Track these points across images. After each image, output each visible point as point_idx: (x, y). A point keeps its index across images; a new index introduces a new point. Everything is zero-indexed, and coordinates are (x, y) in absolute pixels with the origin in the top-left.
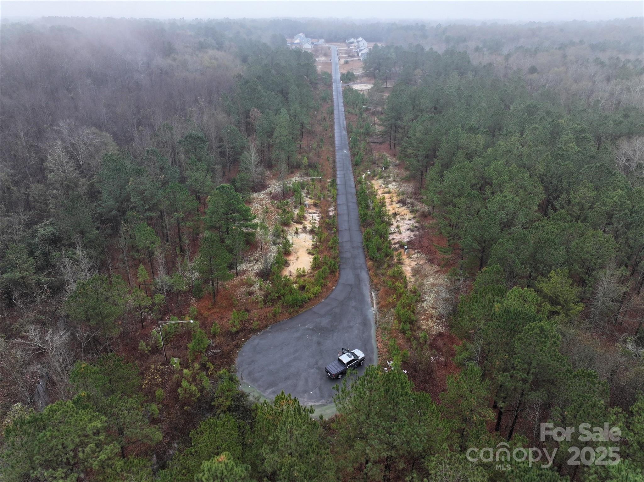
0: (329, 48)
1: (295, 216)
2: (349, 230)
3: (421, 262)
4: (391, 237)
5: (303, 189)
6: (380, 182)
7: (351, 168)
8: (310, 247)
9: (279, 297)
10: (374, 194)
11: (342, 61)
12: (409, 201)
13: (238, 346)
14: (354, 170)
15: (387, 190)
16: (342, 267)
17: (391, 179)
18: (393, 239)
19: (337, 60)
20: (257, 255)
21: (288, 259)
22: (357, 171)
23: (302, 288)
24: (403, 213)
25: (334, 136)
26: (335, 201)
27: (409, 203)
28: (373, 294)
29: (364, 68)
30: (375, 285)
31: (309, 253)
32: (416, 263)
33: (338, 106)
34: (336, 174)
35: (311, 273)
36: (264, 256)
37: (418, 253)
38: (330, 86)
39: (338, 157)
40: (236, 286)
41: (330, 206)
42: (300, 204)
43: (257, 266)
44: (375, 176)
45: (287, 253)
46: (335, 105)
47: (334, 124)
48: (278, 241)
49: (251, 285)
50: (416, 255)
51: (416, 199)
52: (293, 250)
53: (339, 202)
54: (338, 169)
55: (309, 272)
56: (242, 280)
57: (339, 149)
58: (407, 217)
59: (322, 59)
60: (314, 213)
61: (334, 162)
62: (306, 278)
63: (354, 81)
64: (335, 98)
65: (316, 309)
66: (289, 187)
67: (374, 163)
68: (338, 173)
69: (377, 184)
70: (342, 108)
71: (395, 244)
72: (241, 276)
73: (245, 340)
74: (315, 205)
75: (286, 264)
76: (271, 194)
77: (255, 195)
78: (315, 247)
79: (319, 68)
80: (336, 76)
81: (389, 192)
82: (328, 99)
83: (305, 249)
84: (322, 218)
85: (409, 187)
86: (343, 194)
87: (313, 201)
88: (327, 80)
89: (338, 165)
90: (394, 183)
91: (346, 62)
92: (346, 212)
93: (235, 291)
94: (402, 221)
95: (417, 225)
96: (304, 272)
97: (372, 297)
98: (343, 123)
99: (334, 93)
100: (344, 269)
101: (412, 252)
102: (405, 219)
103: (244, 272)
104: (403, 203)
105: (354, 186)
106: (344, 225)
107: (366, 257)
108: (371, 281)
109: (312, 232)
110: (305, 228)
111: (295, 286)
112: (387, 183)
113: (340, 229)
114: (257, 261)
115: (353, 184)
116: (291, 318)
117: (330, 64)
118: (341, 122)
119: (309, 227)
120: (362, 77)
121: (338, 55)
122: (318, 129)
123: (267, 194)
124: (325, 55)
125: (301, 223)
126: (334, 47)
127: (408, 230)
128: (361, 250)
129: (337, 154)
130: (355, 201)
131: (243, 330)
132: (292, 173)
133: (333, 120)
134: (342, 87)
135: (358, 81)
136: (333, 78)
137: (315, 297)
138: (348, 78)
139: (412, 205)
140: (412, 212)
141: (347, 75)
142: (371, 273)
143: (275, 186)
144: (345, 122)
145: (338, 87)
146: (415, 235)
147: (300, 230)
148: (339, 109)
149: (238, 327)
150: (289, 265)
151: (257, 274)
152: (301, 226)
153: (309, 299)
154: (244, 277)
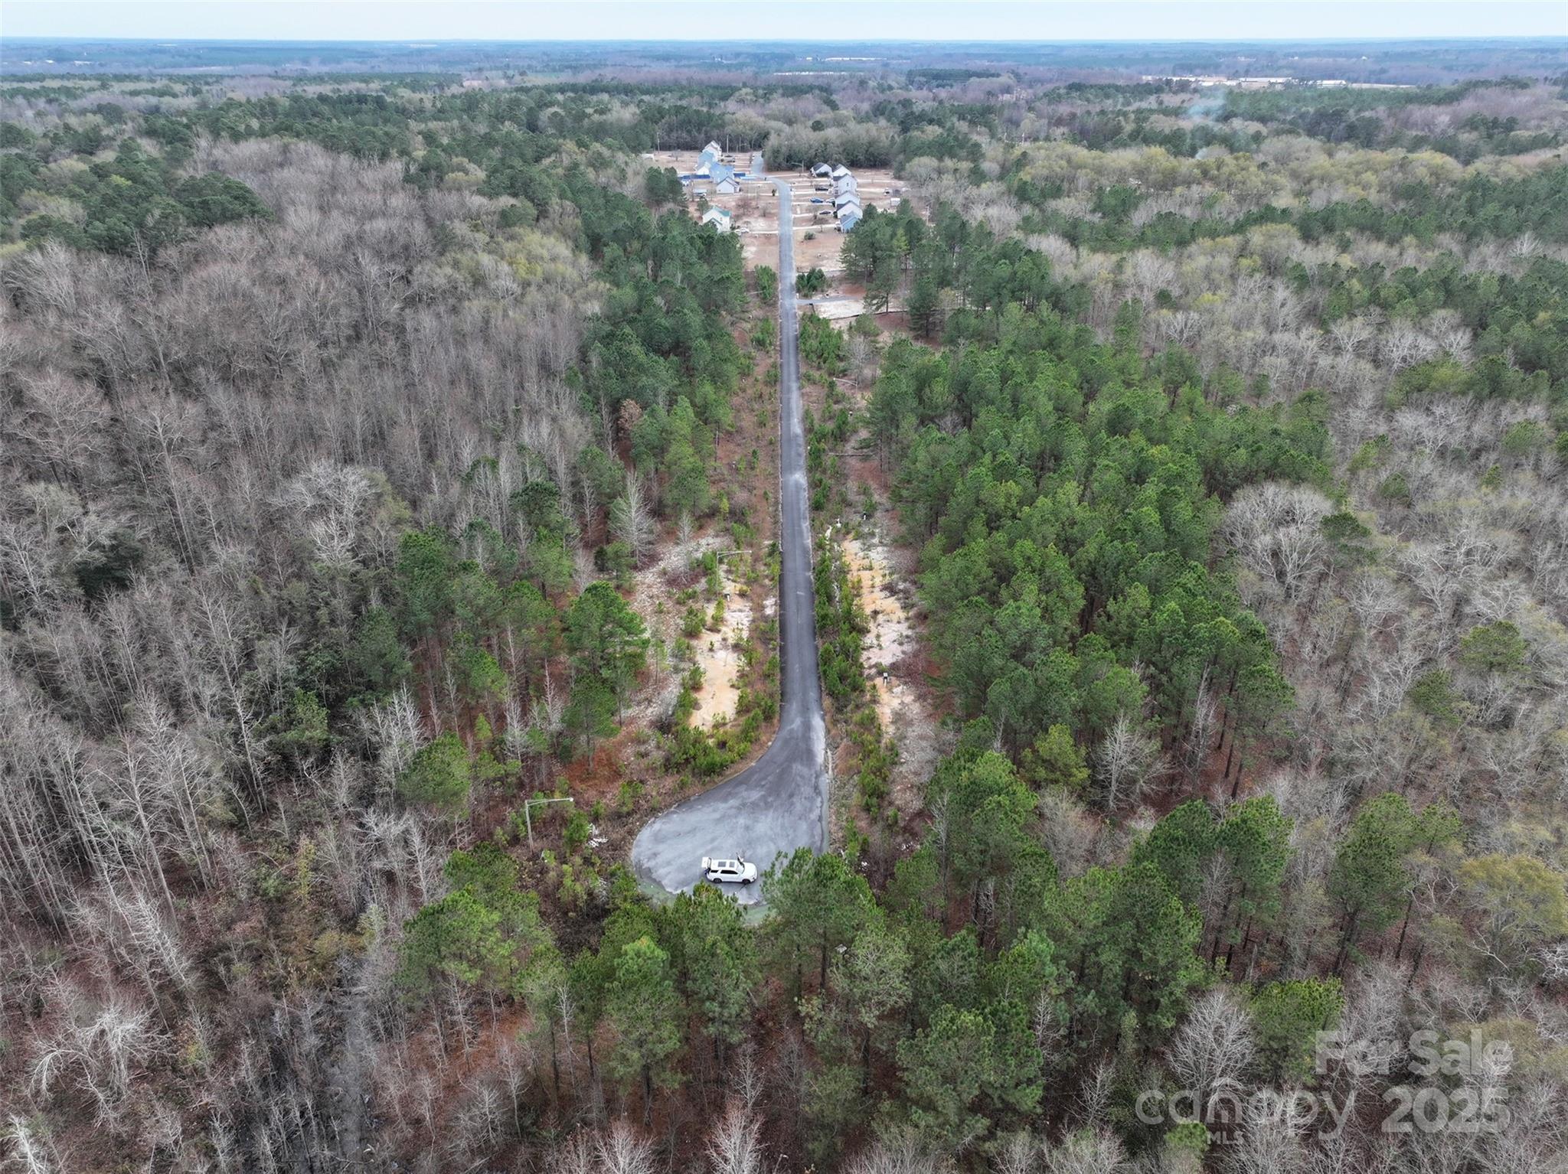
0: (774, 191)
1: (709, 620)
3: (908, 700)
4: (864, 656)
5: (721, 562)
6: (857, 545)
7: (808, 516)
8: (734, 675)
9: (687, 760)
10: (843, 571)
11: (801, 232)
12: (901, 586)
14: (813, 519)
15: (866, 562)
16: (784, 709)
17: (876, 540)
18: (868, 659)
20: (649, 691)
21: (698, 697)
22: (817, 523)
23: (722, 745)
24: (888, 610)
27: (900, 591)
28: (829, 754)
29: (844, 256)
30: (833, 738)
31: (732, 686)
32: (899, 701)
35: (735, 720)
36: (661, 692)
37: (905, 683)
38: (774, 305)
39: (784, 489)
40: (620, 743)
41: (767, 597)
42: (714, 594)
43: (650, 710)
44: (848, 533)
45: (697, 687)
48: (682, 665)
49: (643, 742)
50: (901, 687)
51: (913, 583)
52: (705, 681)
55: (732, 718)
56: (629, 733)
58: (895, 618)
59: (760, 226)
60: (740, 611)
61: (777, 501)
62: (728, 728)
63: (822, 292)
66: (698, 559)
67: (849, 504)
69: (851, 548)
71: (870, 667)
72: (627, 728)
74: (742, 595)
75: (696, 705)
76: (665, 573)
77: (639, 577)
78: (742, 675)
79: (750, 254)
80: (788, 280)
81: (871, 568)
83: (726, 679)
84: (753, 621)
85: (905, 557)
87: (739, 586)
88: (768, 292)
90: (880, 549)
91: (810, 236)
93: (620, 752)
94: (886, 625)
95: (910, 632)
96: (724, 718)
97: (827, 758)
100: (787, 712)
101: (895, 682)
102: (892, 622)
103: (633, 720)
104: (890, 589)
107: (821, 691)
108: (828, 731)
109: (736, 647)
110: (725, 640)
111: (711, 742)
112: (869, 549)
114: (650, 701)
116: (706, 792)
119: (731, 637)
120: (841, 281)
121: (791, 212)
123: (659, 574)
124: (766, 213)
125: (719, 631)
126: (784, 187)
128: (814, 679)
131: (637, 809)
132: (701, 527)
133: (777, 399)
134: (799, 308)
135: (832, 293)
136: (781, 284)
137: (742, 758)
138: (811, 284)
139: (906, 593)
140: (904, 608)
141: (809, 277)
142: (828, 718)
143: (672, 558)
144: (801, 404)
146: (903, 652)
147: (717, 645)
149: (630, 806)
150: (700, 707)
151: (652, 723)
152: (719, 637)
153: (733, 762)
154: (632, 729)
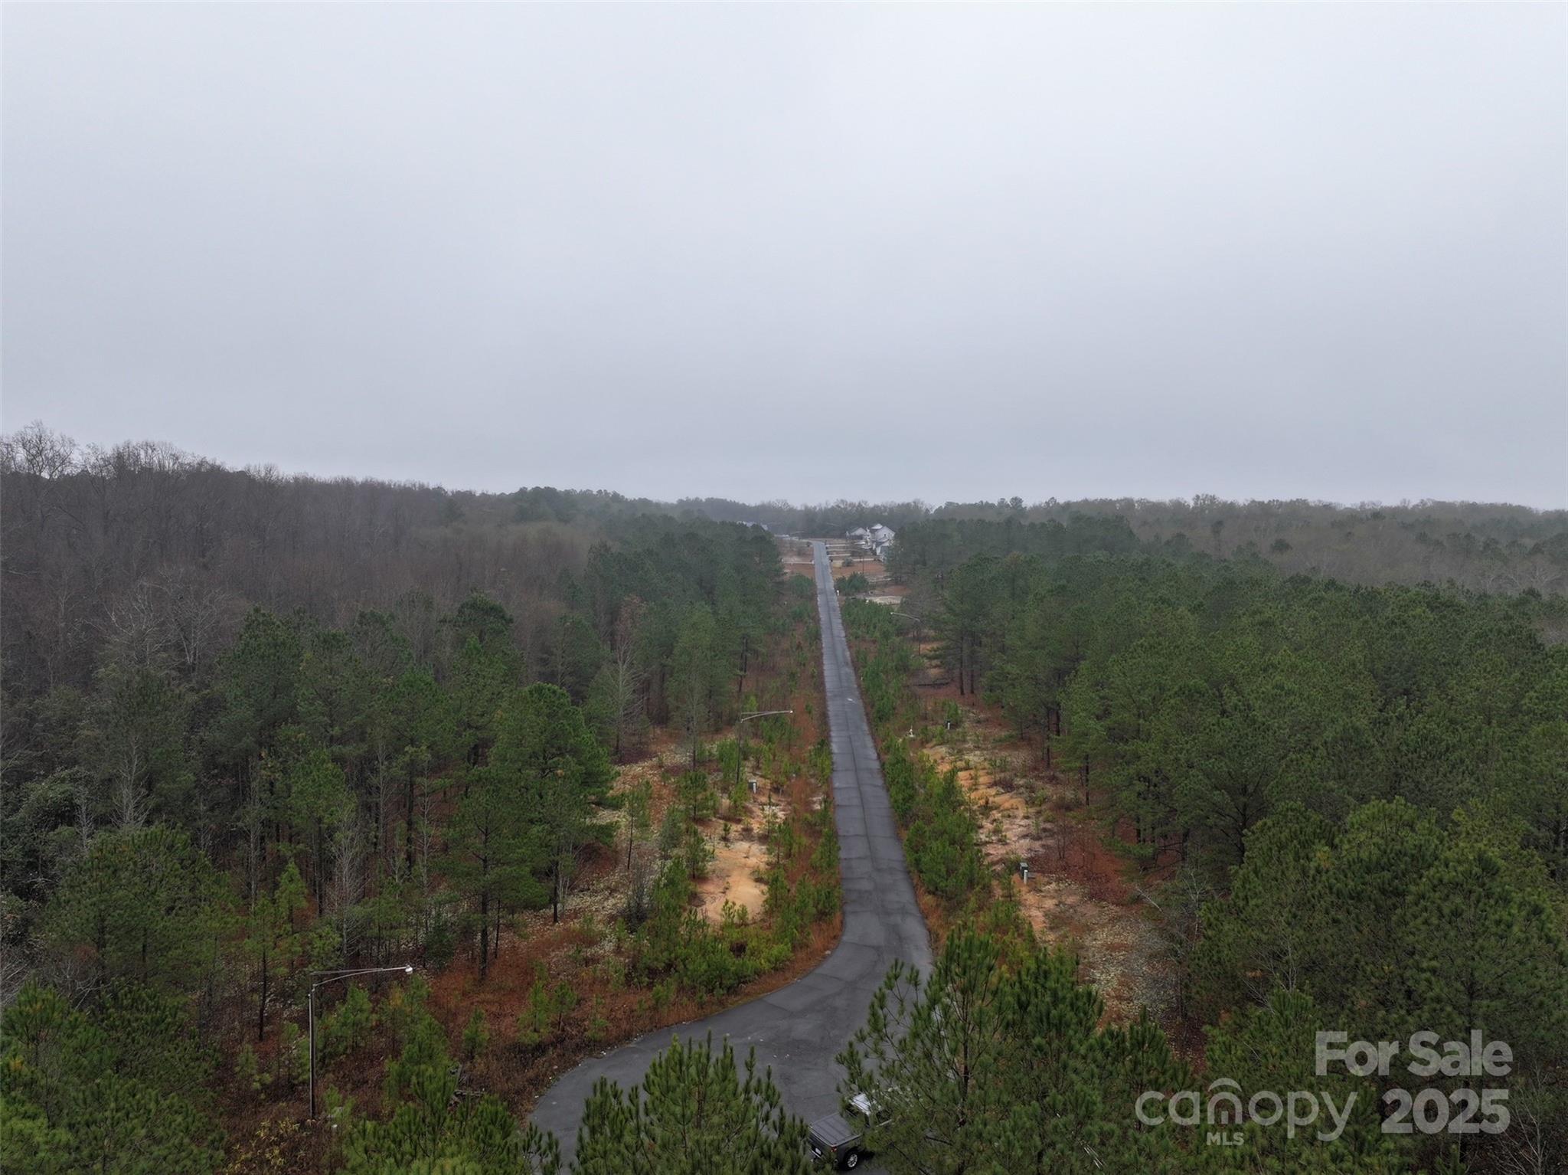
0: (808, 544)
1: (723, 808)
2: (867, 835)
3: (1070, 900)
4: (980, 850)
5: (746, 759)
6: (943, 750)
7: (865, 727)
8: (762, 867)
9: (669, 966)
10: (927, 771)
11: (838, 563)
12: (1020, 782)
13: (539, 1083)
14: (873, 728)
15: (961, 764)
16: (849, 908)
17: (970, 745)
18: (988, 854)
19: (826, 560)
20: (615, 878)
21: (699, 890)
22: (881, 731)
23: (739, 949)
24: (1007, 805)
25: (821, 674)
26: (828, 781)
27: (1019, 786)
29: (888, 573)
31: (759, 880)
32: (1055, 901)
33: (831, 629)
34: (828, 736)
35: (763, 920)
36: (635, 880)
37: (1058, 880)
38: (812, 597)
39: (832, 708)
40: (549, 943)
41: (813, 793)
42: (736, 785)
43: (611, 901)
44: (927, 742)
45: (699, 877)
46: (824, 626)
47: (822, 654)
48: (676, 851)
49: (591, 942)
50: (1053, 886)
51: (1041, 778)
52: (714, 871)
53: (837, 785)
54: (833, 728)
55: (758, 918)
56: (567, 930)
57: (835, 696)
58: (1021, 813)
59: (793, 560)
60: (772, 804)
61: (824, 716)
62: (752, 929)
63: (866, 592)
64: (823, 616)
65: (776, 998)
66: (711, 754)
67: (924, 718)
68: (833, 734)
69: (934, 755)
70: (839, 631)
71: (994, 864)
72: (565, 923)
73: (563, 1070)
74: (776, 789)
75: (695, 899)
76: (661, 767)
77: (620, 769)
78: (775, 867)
79: (789, 572)
80: (825, 583)
81: (969, 768)
82: (807, 617)
83: (747, 871)
84: (795, 811)
85: (1018, 758)
86: (847, 770)
87: (768, 782)
88: (805, 589)
89: (832, 721)
90: (978, 753)
91: (848, 564)
92: (856, 801)
93: (546, 955)
94: (1006, 821)
95: (1047, 826)
96: (743, 916)
98: (844, 656)
99: (820, 609)
100: (854, 912)
101: (1042, 879)
102: (1015, 817)
103: (576, 914)
104: (1005, 785)
105: (875, 756)
106: (850, 825)
107: (915, 888)
108: (934, 939)
109: (764, 839)
110: (748, 830)
111: (718, 945)
112: (960, 752)
113: (841, 833)
114: (613, 891)
115: (873, 754)
116: (704, 1017)
117: (812, 567)
118: (839, 652)
119: (756, 828)
120: (886, 585)
121: (828, 553)
122: (783, 662)
123: (652, 768)
124: (801, 553)
125: (739, 821)
126: (818, 546)
127: (1025, 836)
128: (900, 876)
129: (829, 703)
130: (880, 782)
131: (559, 1041)
132: (717, 729)
133: (819, 649)
134: (838, 600)
135: (876, 592)
136: (819, 585)
137: (776, 969)
138: (851, 586)
139: (1031, 789)
140: (1030, 802)
141: (851, 580)
142: (932, 921)
143: (673, 755)
145: (828, 604)
146: (1044, 847)
147: (734, 834)
148: (832, 634)
149: (546, 1033)
150: (703, 902)
151: (612, 918)
152: (740, 827)
153: (759, 973)
154: (575, 925)
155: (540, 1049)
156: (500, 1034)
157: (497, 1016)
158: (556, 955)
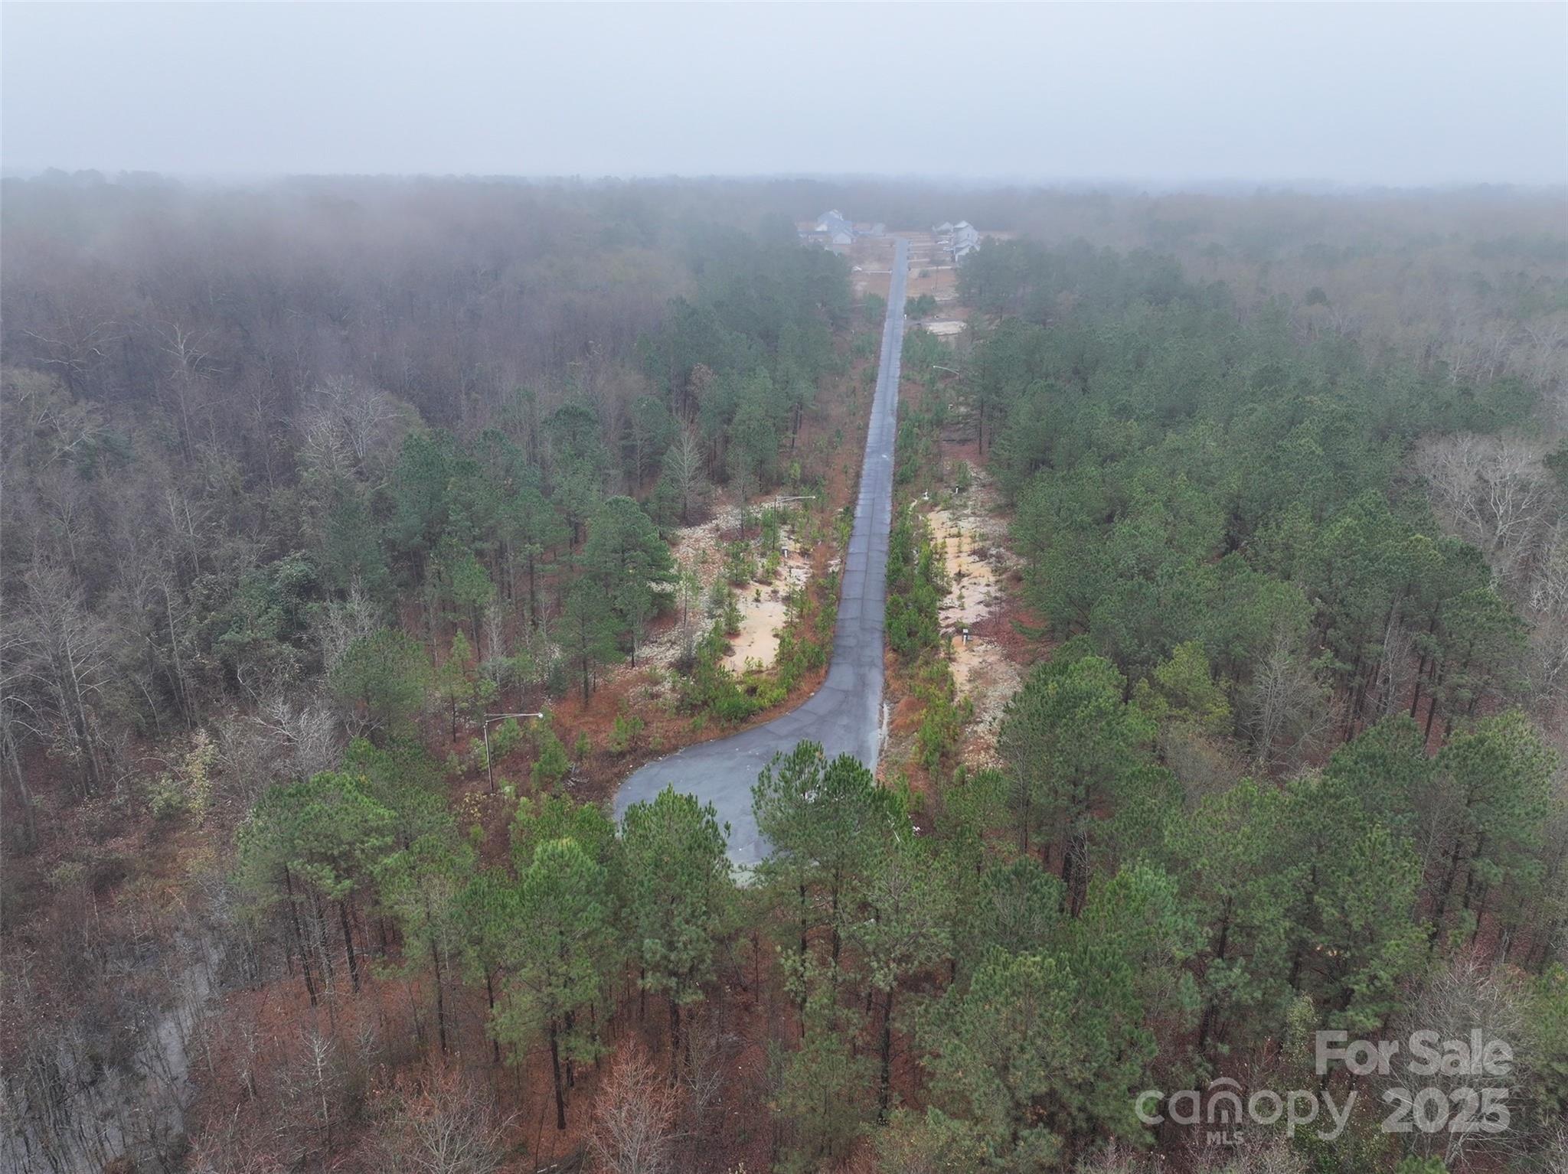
1: (760, 571)
2: (862, 599)
3: (991, 659)
4: (942, 615)
5: (785, 523)
6: (945, 515)
7: (890, 489)
8: (780, 625)
10: (927, 537)
12: (993, 551)
13: (621, 776)
14: (895, 491)
15: (954, 531)
16: (834, 660)
18: (947, 618)
19: (904, 269)
20: (674, 633)
21: (732, 643)
22: (901, 494)
23: (752, 691)
25: (867, 425)
26: (846, 546)
27: (992, 556)
28: (886, 709)
29: (957, 289)
30: (893, 693)
31: (776, 636)
32: (980, 660)
33: (889, 366)
34: (857, 498)
35: (773, 668)
36: (688, 635)
37: (989, 642)
38: (880, 325)
40: (628, 682)
41: (832, 557)
42: (772, 549)
43: (672, 651)
44: (936, 505)
45: (734, 633)
46: (882, 363)
47: (872, 402)
48: (719, 612)
49: (656, 683)
50: (984, 646)
51: (1009, 549)
52: (744, 628)
53: (851, 550)
54: (863, 490)
55: (770, 666)
56: (640, 673)
57: (873, 452)
59: (873, 267)
60: (798, 567)
61: (858, 475)
62: (764, 676)
63: (933, 315)
64: (884, 350)
65: (771, 726)
66: (757, 519)
67: (941, 480)
68: (861, 496)
69: (938, 522)
70: (895, 370)
71: (948, 626)
72: (640, 667)
73: (635, 768)
74: (804, 553)
75: (728, 650)
76: (718, 530)
77: (685, 532)
78: (790, 624)
79: (860, 287)
80: (897, 305)
81: (959, 535)
82: (869, 351)
84: (813, 576)
85: (998, 527)
86: (863, 535)
87: (798, 545)
88: (874, 312)
89: (864, 481)
91: (924, 275)
92: (862, 567)
93: (627, 691)
94: (971, 588)
95: (998, 594)
96: (760, 666)
97: (882, 713)
98: (892, 403)
99: (884, 339)
100: (838, 664)
101: (977, 640)
102: (979, 585)
103: (647, 661)
104: (982, 554)
105: (888, 521)
106: (852, 589)
107: (885, 645)
108: (887, 686)
109: (788, 600)
110: (775, 592)
111: (740, 689)
112: (958, 519)
113: (844, 596)
115: (888, 518)
116: (724, 738)
117: (888, 278)
118: (889, 399)
119: (783, 590)
120: (953, 306)
122: (836, 410)
123: (710, 531)
125: (770, 584)
128: (877, 635)
129: (866, 460)
130: (885, 548)
131: (633, 750)
132: (768, 493)
133: (872, 395)
135: (943, 316)
136: (889, 308)
137: (774, 706)
138: (921, 308)
139: (999, 558)
140: (995, 571)
141: (919, 303)
142: (888, 673)
143: (728, 517)
144: (896, 399)
145: (895, 329)
146: (990, 613)
147: (763, 596)
148: (888, 373)
149: (625, 746)
150: (734, 653)
151: (671, 665)
152: (769, 589)
153: (762, 709)
154: (646, 669)
155: (622, 755)
156: (598, 744)
157: (596, 732)
158: (633, 691)
